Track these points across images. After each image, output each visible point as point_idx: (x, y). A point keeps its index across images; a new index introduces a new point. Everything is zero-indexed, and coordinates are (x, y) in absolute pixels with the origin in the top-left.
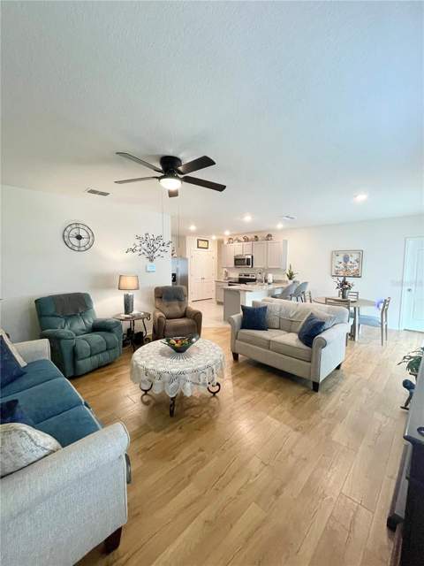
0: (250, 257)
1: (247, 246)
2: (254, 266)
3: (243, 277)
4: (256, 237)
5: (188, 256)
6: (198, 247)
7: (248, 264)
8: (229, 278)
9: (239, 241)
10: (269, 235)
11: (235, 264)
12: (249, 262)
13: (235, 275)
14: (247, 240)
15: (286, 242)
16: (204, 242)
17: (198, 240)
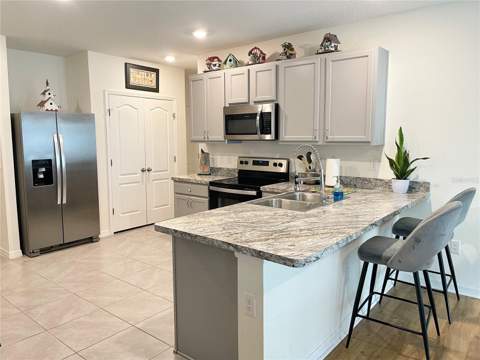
0: (268, 108)
1: (263, 74)
2: (283, 136)
3: (250, 167)
4: (288, 47)
6: (128, 86)
7: (265, 130)
8: (213, 171)
9: (237, 64)
10: (328, 39)
11: (227, 132)
12: (268, 124)
13: (228, 162)
14: (258, 58)
15: (384, 55)
16: (144, 73)
17: (126, 64)
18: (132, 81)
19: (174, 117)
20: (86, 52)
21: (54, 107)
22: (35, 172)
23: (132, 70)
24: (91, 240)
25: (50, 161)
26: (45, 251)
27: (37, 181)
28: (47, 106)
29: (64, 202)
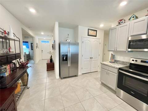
5: (79, 41)
6: (88, 35)
16: (93, 31)
17: (88, 29)
18: (90, 34)
19: (100, 43)
20: (78, 26)
21: (69, 41)
22: (63, 58)
23: (90, 31)
24: (76, 76)
25: (67, 55)
26: (64, 78)
27: (63, 60)
28: (68, 41)
29: (70, 66)
